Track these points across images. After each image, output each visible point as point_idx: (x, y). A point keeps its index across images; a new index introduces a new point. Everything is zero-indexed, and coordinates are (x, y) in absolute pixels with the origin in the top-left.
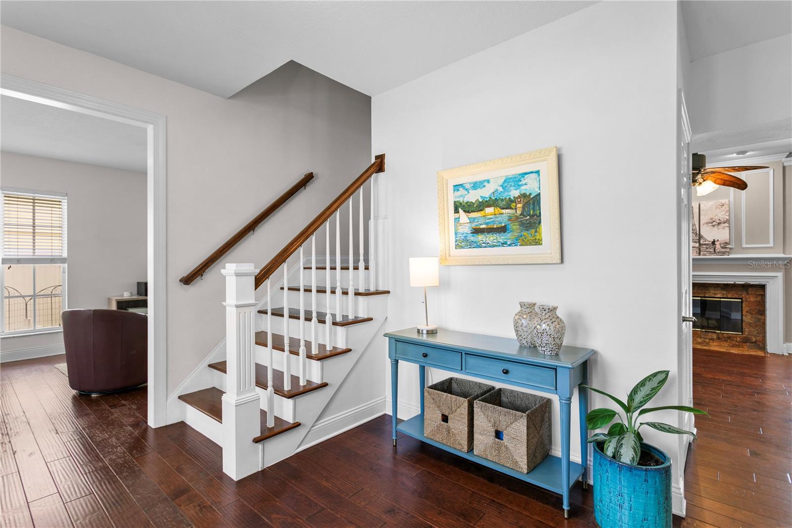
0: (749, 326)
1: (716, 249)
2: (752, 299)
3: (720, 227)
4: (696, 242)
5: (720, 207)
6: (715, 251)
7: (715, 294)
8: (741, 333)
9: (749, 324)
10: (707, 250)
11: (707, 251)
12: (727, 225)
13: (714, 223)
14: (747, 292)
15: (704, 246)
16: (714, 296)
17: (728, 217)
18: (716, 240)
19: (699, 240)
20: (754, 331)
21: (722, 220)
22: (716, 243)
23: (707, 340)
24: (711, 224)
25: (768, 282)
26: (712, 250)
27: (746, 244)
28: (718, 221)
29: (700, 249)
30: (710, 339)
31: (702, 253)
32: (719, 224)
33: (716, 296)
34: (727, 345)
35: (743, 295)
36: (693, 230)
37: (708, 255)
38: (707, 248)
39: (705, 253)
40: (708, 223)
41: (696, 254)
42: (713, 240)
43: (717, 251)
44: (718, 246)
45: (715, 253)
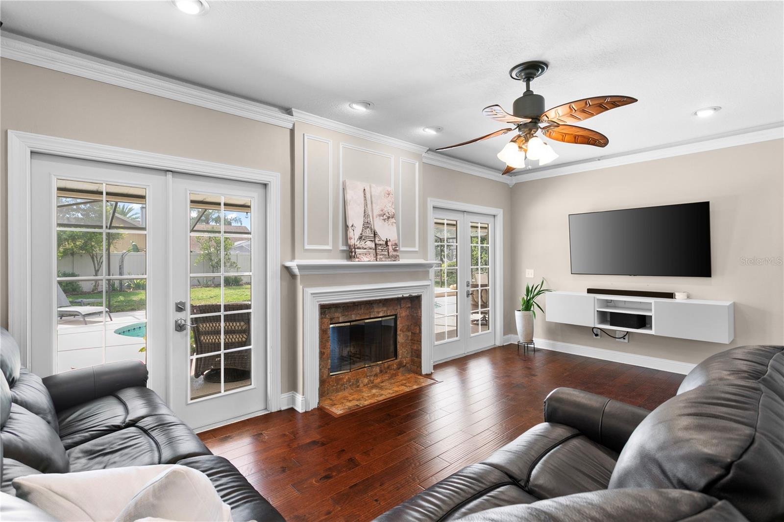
0: (402, 347)
1: (390, 251)
2: (404, 314)
3: (389, 223)
4: (372, 241)
5: (387, 195)
7: (378, 312)
8: (394, 358)
9: (402, 344)
10: (383, 253)
11: (383, 255)
12: (393, 220)
13: (385, 217)
14: (401, 305)
15: (380, 248)
16: (377, 316)
17: (394, 211)
18: (388, 240)
19: (375, 237)
20: (405, 352)
21: (390, 214)
22: (389, 244)
23: (372, 378)
24: (382, 218)
25: (423, 292)
26: (386, 253)
27: (402, 246)
28: (387, 215)
29: (376, 252)
30: (374, 376)
31: (378, 257)
32: (389, 218)
33: (379, 316)
34: (387, 378)
35: (398, 311)
36: (367, 223)
37: (384, 259)
38: (382, 250)
39: (381, 257)
40: (380, 215)
41: (373, 258)
42: (386, 240)
43: (390, 254)
44: (390, 248)
45: (389, 258)
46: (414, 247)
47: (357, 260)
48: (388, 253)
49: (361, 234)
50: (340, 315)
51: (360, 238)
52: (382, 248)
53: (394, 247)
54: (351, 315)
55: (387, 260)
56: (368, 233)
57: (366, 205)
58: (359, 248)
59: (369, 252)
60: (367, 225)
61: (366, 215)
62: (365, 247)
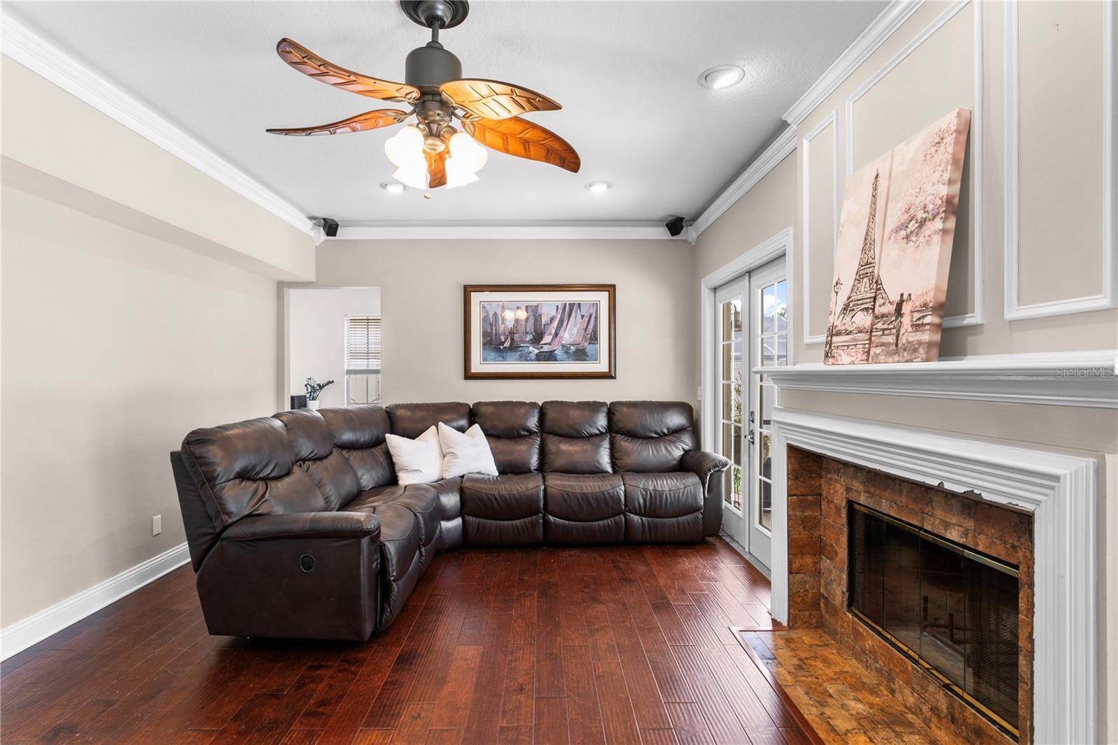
1: (902, 331)
3: (921, 239)
4: (867, 309)
5: (934, 150)
6: (897, 345)
10: (884, 339)
11: (882, 345)
12: (934, 226)
13: (911, 226)
15: (881, 325)
17: (945, 189)
18: (905, 297)
19: (875, 298)
21: (930, 207)
22: (906, 309)
24: (903, 233)
25: (1038, 503)
26: (892, 339)
27: (1020, 302)
28: (921, 215)
29: (870, 337)
31: (873, 352)
32: (922, 223)
36: (867, 264)
37: (882, 358)
38: (884, 330)
39: (878, 350)
40: (897, 230)
41: (862, 357)
42: (899, 298)
43: (903, 340)
44: (906, 321)
45: (896, 352)
46: (1098, 291)
47: (831, 360)
48: (898, 337)
49: (849, 298)
50: (861, 488)
51: (846, 308)
52: (886, 326)
53: (917, 315)
54: (880, 498)
55: (891, 360)
56: (865, 290)
57: (873, 216)
58: (839, 334)
59: (856, 340)
60: (867, 271)
61: (868, 243)
62: (850, 329)
